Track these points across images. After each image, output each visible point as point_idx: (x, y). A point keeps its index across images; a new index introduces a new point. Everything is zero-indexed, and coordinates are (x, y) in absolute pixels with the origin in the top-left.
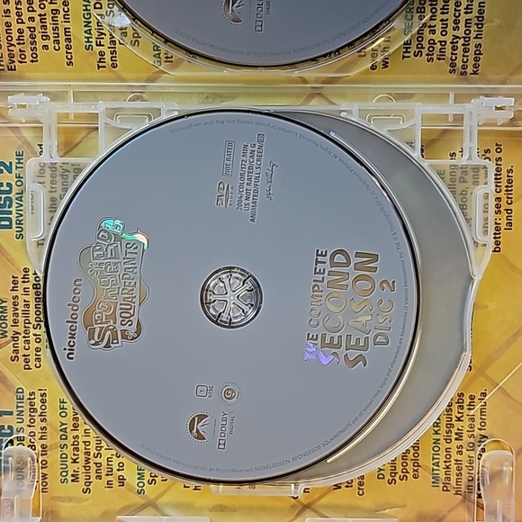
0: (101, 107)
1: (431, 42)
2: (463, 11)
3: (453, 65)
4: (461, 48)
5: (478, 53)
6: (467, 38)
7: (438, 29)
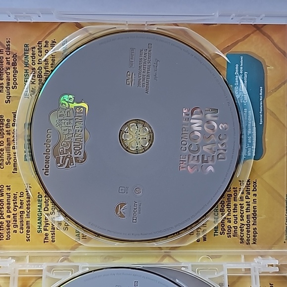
0: (44, 266)
1: (230, 227)
2: (245, 211)
3: (242, 239)
4: (245, 230)
5: (255, 233)
6: (248, 225)
7: (233, 220)
